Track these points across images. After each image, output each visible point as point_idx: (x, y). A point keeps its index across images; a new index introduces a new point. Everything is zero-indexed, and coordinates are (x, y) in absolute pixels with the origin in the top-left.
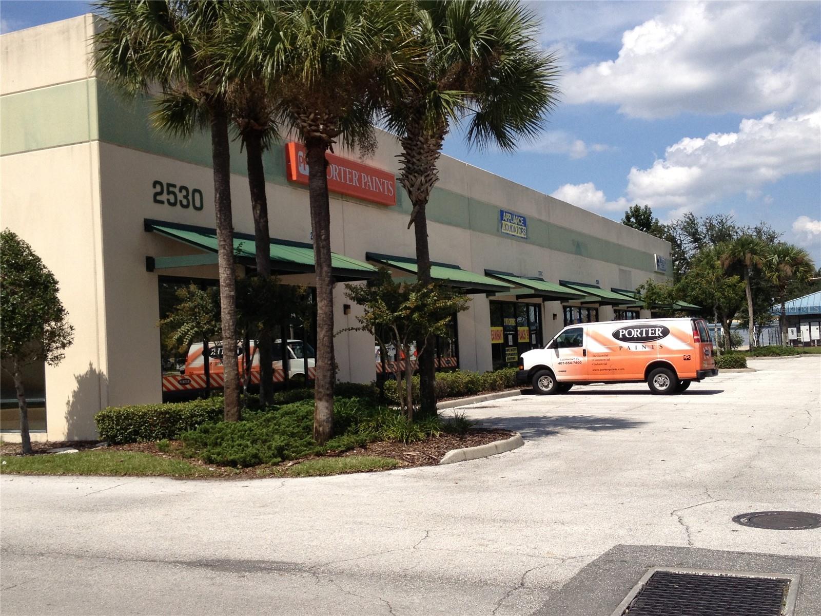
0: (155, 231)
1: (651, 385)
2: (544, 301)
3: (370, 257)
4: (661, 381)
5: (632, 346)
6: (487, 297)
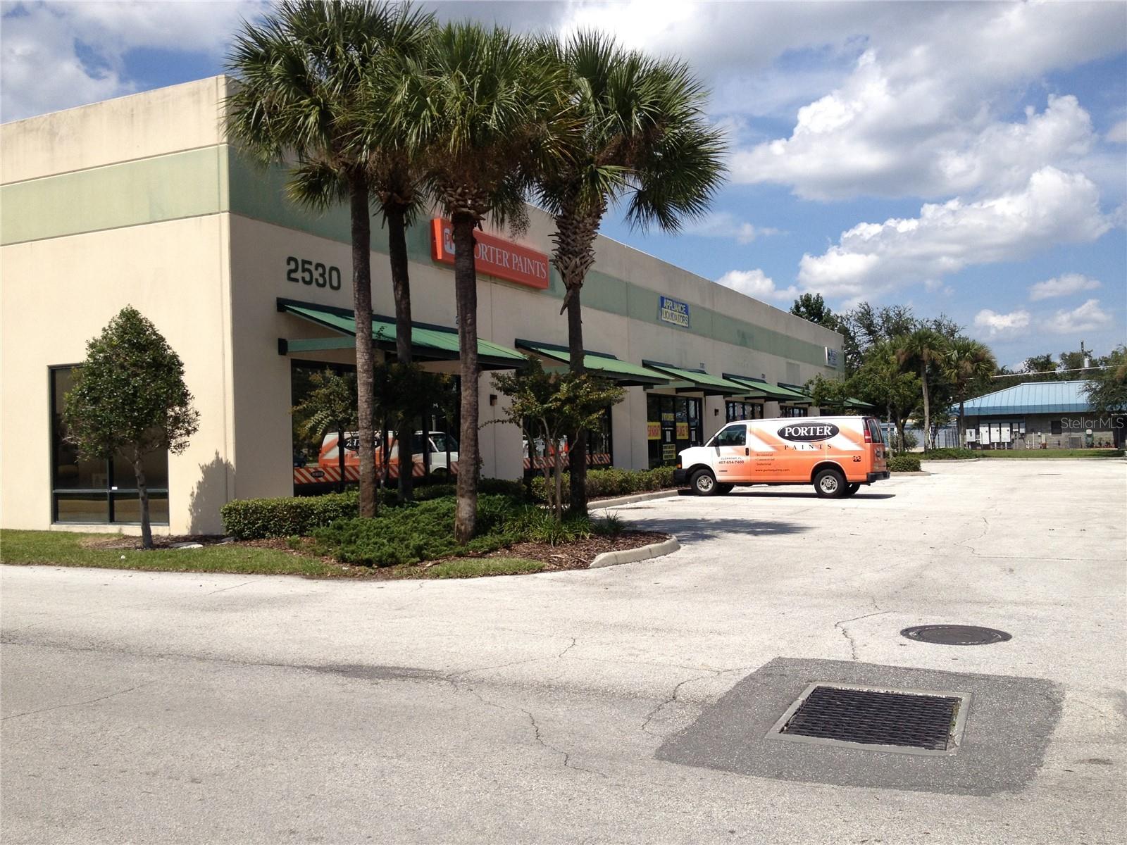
0: (288, 311)
1: (818, 488)
2: (705, 395)
3: (519, 345)
4: (829, 484)
5: (799, 445)
6: (644, 389)
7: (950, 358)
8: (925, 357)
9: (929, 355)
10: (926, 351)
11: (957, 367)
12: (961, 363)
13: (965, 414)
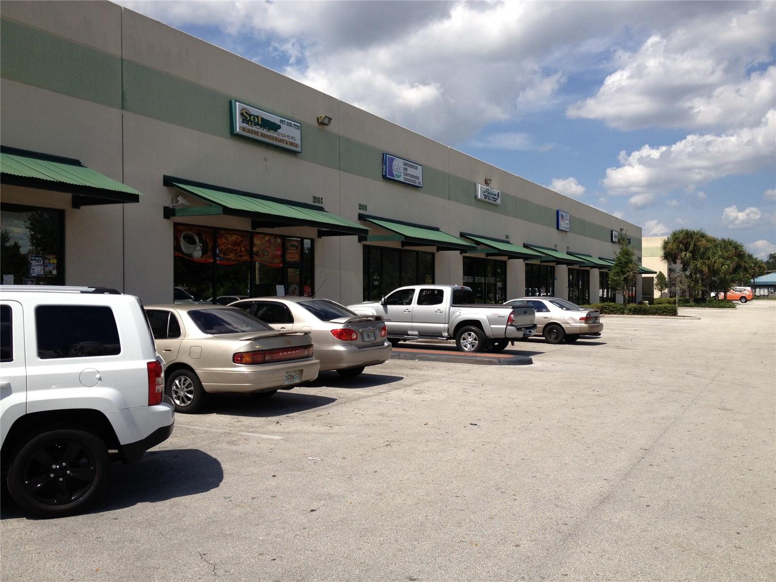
4: (743, 300)
5: (737, 292)
7: (751, 266)
8: (743, 266)
9: (744, 265)
10: (743, 264)
11: (753, 269)
12: (755, 268)
13: (755, 284)
